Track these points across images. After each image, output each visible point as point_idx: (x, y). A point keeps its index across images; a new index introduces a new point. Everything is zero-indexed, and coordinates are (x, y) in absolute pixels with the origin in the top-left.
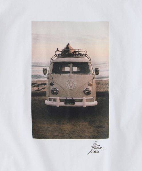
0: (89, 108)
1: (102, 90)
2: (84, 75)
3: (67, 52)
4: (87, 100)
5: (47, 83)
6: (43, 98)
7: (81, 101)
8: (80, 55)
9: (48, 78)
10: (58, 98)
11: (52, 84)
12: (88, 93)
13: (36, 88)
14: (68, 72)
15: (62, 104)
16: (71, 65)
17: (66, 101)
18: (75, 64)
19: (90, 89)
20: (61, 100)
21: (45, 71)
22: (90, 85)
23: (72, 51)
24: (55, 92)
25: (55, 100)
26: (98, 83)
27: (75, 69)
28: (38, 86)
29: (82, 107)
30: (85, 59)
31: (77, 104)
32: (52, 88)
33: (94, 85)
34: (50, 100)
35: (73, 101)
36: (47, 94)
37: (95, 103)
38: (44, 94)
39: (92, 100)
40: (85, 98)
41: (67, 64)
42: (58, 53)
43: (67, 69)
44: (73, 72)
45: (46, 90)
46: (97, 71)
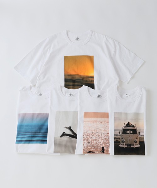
0: (137, 148)
1: (142, 141)
2: (135, 135)
3: (128, 125)
4: (136, 145)
5: (120, 138)
6: (119, 144)
7: (133, 145)
8: (133, 126)
9: (121, 136)
10: (125, 144)
11: (122, 138)
12: (136, 142)
13: (116, 140)
14: (129, 133)
15: (126, 146)
16: (130, 130)
17: (128, 145)
18: (132, 130)
19: (137, 140)
20: (126, 145)
21: (119, 133)
22: (137, 139)
23: (130, 124)
24: (123, 142)
25: (123, 145)
26: (140, 138)
27: (131, 132)
28: (116, 139)
29: (134, 148)
30: (135, 128)
31: (132, 146)
32: (122, 140)
33: (138, 139)
34: (121, 145)
35: (130, 145)
36: (120, 143)
37: (139, 146)
38: (119, 142)
39: (138, 145)
40: (135, 144)
41: (128, 130)
42: (125, 125)
43: (128, 132)
44: (131, 133)
45: (120, 141)
46: (139, 133)
